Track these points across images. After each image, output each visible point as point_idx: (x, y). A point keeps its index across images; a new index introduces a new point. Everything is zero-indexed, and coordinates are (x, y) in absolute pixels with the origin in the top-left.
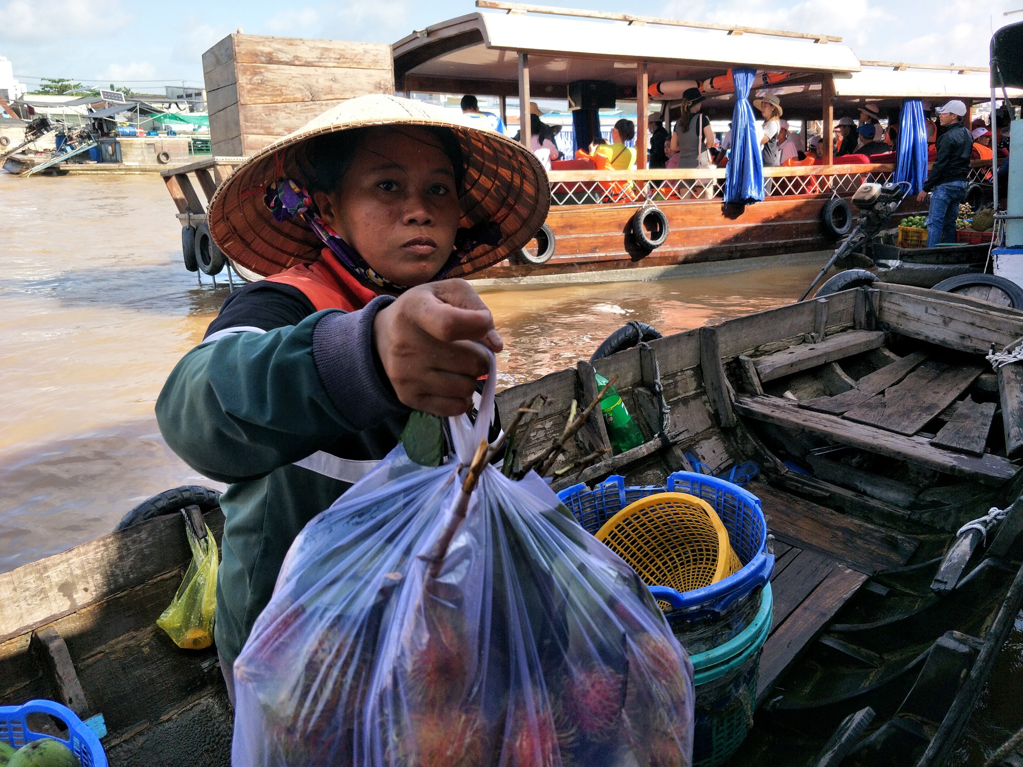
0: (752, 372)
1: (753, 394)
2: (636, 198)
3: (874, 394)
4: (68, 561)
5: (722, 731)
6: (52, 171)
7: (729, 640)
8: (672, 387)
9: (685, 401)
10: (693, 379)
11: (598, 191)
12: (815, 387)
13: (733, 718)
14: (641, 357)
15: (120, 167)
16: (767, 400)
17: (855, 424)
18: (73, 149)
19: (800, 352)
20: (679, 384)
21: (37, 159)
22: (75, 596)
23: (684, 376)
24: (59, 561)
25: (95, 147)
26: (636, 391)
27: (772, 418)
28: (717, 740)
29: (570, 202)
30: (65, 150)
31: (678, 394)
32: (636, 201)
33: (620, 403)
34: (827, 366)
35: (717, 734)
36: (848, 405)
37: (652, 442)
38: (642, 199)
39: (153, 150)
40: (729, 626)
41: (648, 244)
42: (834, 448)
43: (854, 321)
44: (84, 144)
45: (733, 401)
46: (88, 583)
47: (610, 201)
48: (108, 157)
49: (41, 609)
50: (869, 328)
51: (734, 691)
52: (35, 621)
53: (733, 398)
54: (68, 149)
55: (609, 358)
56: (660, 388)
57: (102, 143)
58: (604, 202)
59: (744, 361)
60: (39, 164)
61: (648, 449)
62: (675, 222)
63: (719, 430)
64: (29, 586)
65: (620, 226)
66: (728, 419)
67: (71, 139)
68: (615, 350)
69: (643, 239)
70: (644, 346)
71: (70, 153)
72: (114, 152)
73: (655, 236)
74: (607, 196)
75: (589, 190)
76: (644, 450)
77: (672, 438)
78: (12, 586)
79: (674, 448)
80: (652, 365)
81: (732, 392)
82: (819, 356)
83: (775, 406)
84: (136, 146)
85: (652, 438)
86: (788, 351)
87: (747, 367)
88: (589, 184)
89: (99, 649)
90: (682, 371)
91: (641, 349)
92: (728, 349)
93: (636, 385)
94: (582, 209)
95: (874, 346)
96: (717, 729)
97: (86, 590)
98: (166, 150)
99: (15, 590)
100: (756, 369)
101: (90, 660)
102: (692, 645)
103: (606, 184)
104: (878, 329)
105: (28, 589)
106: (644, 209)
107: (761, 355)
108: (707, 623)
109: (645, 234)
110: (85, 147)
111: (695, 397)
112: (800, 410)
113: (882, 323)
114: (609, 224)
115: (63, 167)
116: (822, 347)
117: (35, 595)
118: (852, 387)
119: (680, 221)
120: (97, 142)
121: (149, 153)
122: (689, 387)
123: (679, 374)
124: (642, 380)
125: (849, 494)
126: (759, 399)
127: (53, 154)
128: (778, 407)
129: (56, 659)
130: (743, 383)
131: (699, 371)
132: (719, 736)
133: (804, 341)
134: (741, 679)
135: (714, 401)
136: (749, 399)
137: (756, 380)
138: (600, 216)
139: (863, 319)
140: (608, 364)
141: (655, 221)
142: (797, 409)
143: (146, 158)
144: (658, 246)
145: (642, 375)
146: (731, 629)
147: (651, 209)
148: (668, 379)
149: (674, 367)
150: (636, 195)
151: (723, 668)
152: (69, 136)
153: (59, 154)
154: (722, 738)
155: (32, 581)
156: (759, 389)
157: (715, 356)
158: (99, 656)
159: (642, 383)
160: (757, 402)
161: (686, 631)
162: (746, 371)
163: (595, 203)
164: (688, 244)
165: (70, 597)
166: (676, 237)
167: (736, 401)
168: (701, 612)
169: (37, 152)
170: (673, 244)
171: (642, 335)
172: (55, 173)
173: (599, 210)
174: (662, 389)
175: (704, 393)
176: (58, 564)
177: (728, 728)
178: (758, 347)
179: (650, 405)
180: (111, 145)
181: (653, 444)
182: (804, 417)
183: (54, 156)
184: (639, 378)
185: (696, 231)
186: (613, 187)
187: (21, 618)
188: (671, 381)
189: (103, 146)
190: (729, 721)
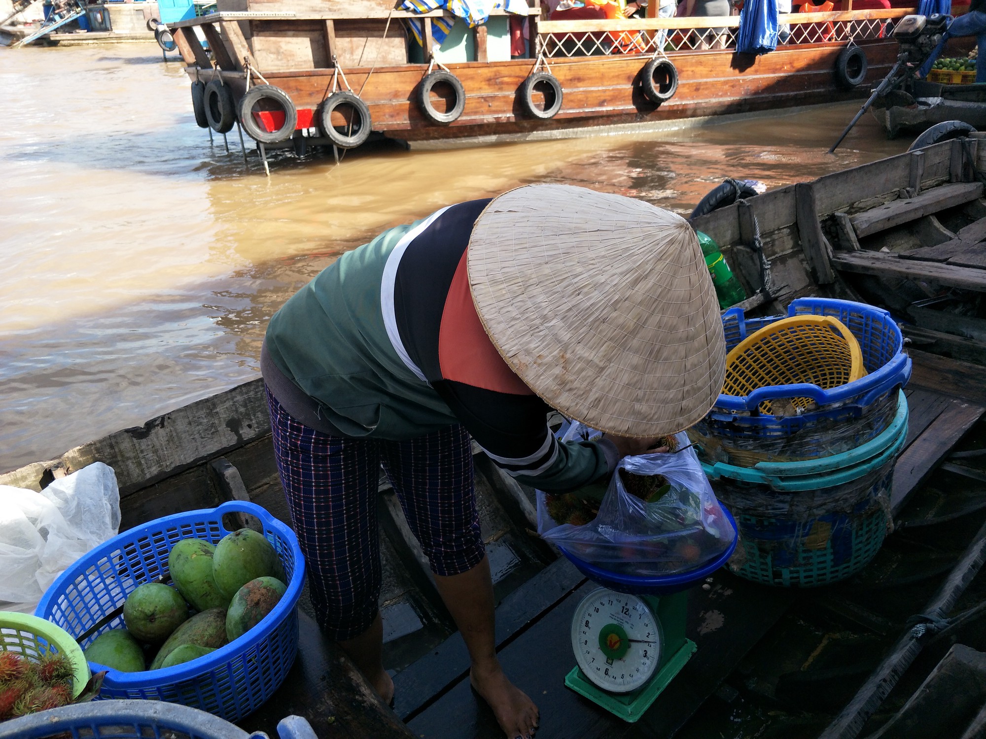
0: (849, 228)
1: (851, 250)
2: (646, 48)
3: (976, 242)
4: (233, 399)
5: (862, 535)
6: (44, 42)
7: (869, 440)
8: (770, 245)
9: (783, 259)
10: (790, 237)
11: (607, 42)
12: (911, 243)
13: (871, 523)
14: (739, 215)
15: (111, 36)
16: (865, 254)
17: (961, 268)
18: (61, 17)
19: (896, 207)
20: (777, 243)
21: (26, 30)
22: (241, 432)
23: (781, 234)
24: (225, 399)
25: (84, 16)
26: (735, 250)
27: (873, 269)
28: (857, 544)
29: (579, 53)
30: (52, 20)
31: (776, 253)
32: (647, 51)
33: (721, 258)
34: (924, 218)
35: (857, 537)
36: (951, 252)
37: (754, 297)
38: (652, 49)
39: (142, 17)
40: (869, 426)
41: (657, 97)
42: (935, 300)
43: (950, 174)
44: (72, 12)
45: (831, 257)
46: (251, 420)
47: (619, 52)
48: (97, 25)
49: (213, 442)
50: (966, 179)
51: (873, 494)
52: (209, 453)
53: (831, 254)
54: (57, 17)
55: (708, 216)
56: (760, 244)
57: (91, 10)
58: (613, 53)
59: (840, 217)
60: (29, 35)
61: (751, 304)
62: (685, 74)
63: (817, 288)
64: (202, 420)
65: (629, 78)
66: (826, 275)
67: (59, 7)
68: (713, 208)
69: (652, 92)
70: (741, 202)
71: (59, 22)
72: (103, 19)
73: (664, 89)
74: (616, 47)
75: (598, 40)
76: (747, 305)
77: (774, 293)
78: (187, 420)
79: (775, 303)
80: (751, 222)
81: (830, 248)
82: (916, 209)
83: (874, 258)
84: (124, 13)
85: (753, 293)
86: (884, 206)
87: (843, 222)
88: (598, 34)
89: (265, 481)
90: (779, 229)
91: (739, 206)
92: (823, 206)
93: (734, 243)
94: (591, 62)
95: (973, 197)
96: (857, 533)
97: (250, 426)
98: (155, 16)
99: (190, 423)
100: (852, 225)
101: (258, 490)
102: (834, 444)
103: (616, 34)
104: (975, 180)
105: (201, 424)
106: (653, 61)
107: (856, 212)
108: (849, 421)
109: (654, 86)
110: (73, 15)
111: (793, 255)
112: (901, 260)
113: (980, 173)
114: (618, 76)
115: (54, 37)
116: (918, 201)
117: (206, 430)
118: (951, 239)
119: (690, 73)
120: (85, 9)
121: (138, 19)
122: (786, 245)
123: (776, 232)
124: (741, 238)
125: (957, 339)
126: (857, 254)
127: (42, 24)
128: (878, 259)
129: (232, 485)
130: (839, 240)
131: (795, 230)
132: (859, 540)
133: (899, 197)
134: (880, 483)
135: (812, 259)
136: (847, 255)
137: (853, 236)
138: (609, 68)
139: (959, 171)
140: (708, 221)
141: (665, 74)
142: (898, 260)
143: (136, 25)
144: (666, 99)
145: (740, 233)
146: (871, 429)
147: (661, 60)
148: (766, 238)
149: (772, 226)
150: (646, 46)
151: (865, 467)
152: (56, 4)
153: (47, 23)
154: (861, 542)
155: (203, 416)
156: (856, 245)
157: (811, 211)
158: (266, 487)
159: (741, 241)
160: (854, 257)
161: (829, 429)
162: (842, 227)
163: (604, 54)
164: (698, 97)
165: (237, 433)
166: (685, 90)
167: (834, 257)
168: (844, 409)
169: (25, 23)
170: (682, 98)
171: (739, 192)
172: (45, 44)
173: (607, 62)
174: (762, 245)
175: (801, 251)
176: (225, 402)
177: (867, 532)
178: (853, 204)
179: (750, 263)
180: (99, 12)
181: (756, 300)
182: (906, 266)
183: (43, 26)
184: (737, 237)
185: (706, 83)
186: (623, 38)
187: (197, 449)
188: (768, 240)
189: (91, 14)
190: (868, 526)
